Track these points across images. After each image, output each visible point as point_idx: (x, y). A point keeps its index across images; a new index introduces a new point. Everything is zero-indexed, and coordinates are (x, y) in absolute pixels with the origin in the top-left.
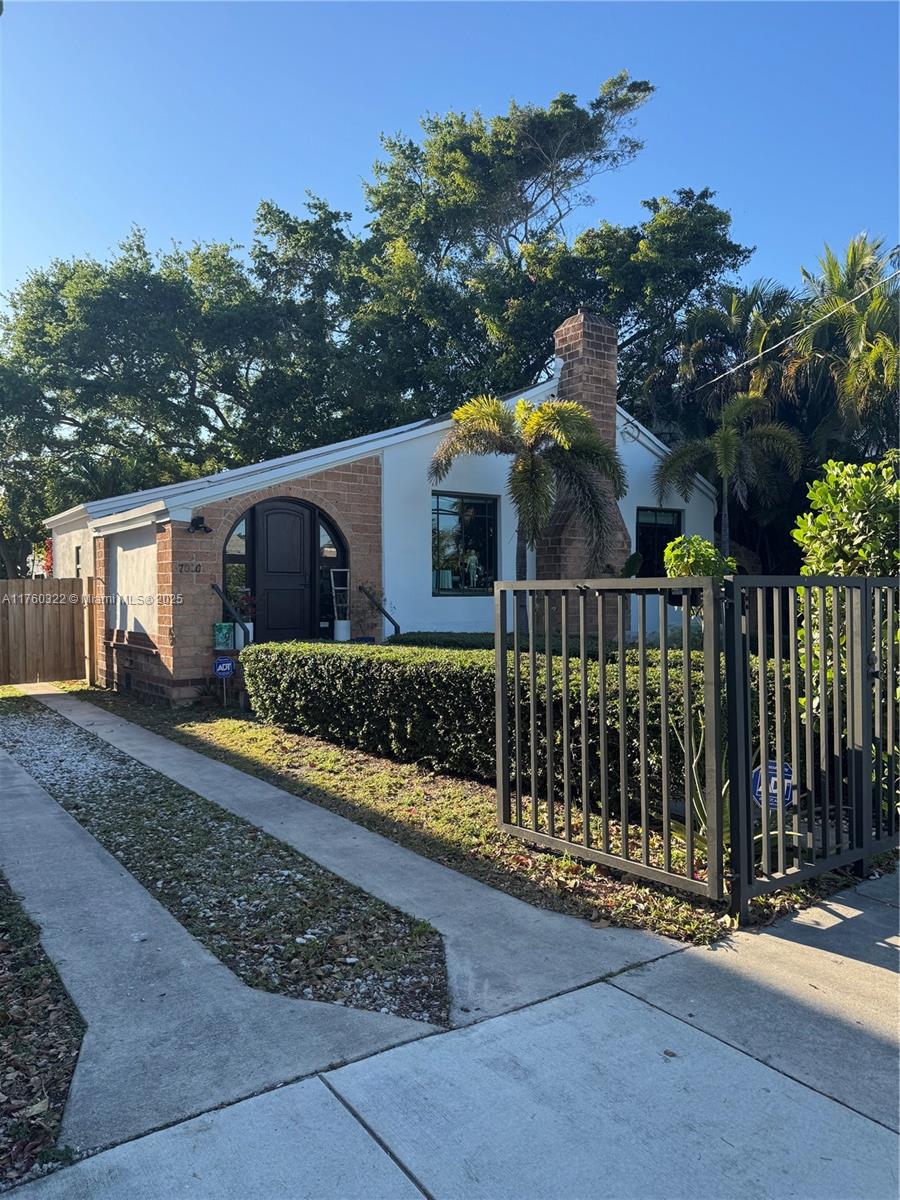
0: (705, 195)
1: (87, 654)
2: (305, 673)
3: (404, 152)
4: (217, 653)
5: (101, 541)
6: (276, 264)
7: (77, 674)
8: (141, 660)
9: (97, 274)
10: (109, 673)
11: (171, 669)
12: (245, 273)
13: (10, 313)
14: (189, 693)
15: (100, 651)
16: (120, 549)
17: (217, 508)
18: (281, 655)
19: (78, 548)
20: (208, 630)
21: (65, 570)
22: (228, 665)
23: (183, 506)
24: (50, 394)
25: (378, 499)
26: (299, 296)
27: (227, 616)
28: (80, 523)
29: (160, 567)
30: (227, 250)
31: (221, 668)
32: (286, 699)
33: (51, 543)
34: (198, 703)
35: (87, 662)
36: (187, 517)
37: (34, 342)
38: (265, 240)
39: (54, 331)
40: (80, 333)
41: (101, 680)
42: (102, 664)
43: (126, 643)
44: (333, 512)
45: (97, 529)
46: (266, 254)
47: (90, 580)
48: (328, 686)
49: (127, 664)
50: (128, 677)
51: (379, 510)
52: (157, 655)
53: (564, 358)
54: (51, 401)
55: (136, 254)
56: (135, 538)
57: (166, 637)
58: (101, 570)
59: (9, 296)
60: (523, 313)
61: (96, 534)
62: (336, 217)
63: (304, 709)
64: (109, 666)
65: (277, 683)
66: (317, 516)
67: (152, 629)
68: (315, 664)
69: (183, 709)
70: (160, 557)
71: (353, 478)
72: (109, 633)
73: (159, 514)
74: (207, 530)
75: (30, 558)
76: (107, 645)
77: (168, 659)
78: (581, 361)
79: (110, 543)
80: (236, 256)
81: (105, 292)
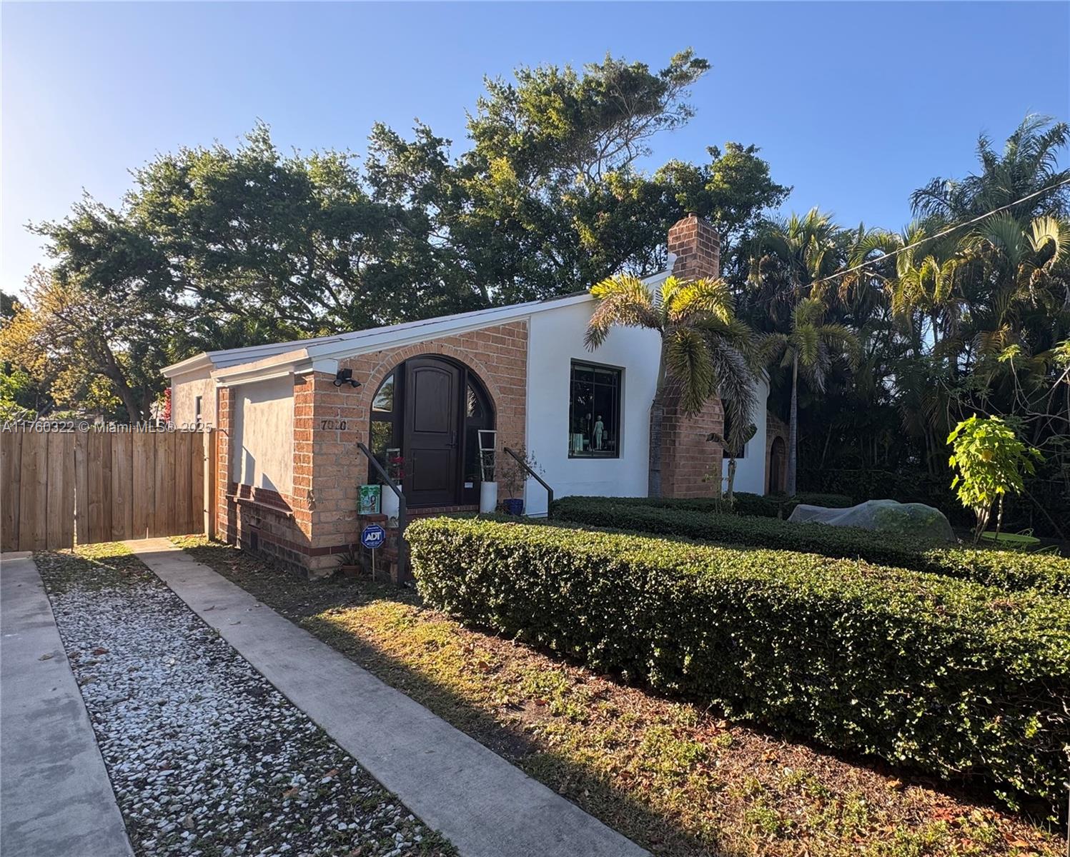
0: (751, 149)
1: (206, 507)
2: (507, 566)
3: (503, 93)
4: (362, 519)
5: (227, 392)
6: (387, 176)
7: (193, 526)
8: (271, 520)
9: (225, 159)
10: (232, 528)
11: (309, 536)
12: (360, 181)
13: (137, 189)
14: (329, 561)
15: (222, 505)
16: (247, 401)
17: (365, 360)
18: (468, 540)
19: (199, 399)
20: (352, 493)
21: (184, 419)
22: (378, 535)
23: (329, 356)
24: (174, 260)
25: (524, 363)
26: (406, 202)
27: (374, 477)
28: (202, 372)
29: (298, 423)
30: (345, 158)
31: (369, 537)
32: (472, 592)
33: (170, 393)
34: (339, 573)
35: (206, 516)
36: (333, 368)
37: (160, 213)
38: (377, 155)
39: (180, 204)
40: (206, 209)
41: (222, 534)
42: (223, 518)
43: (252, 499)
44: (482, 372)
45: (222, 380)
46: (378, 167)
47: (212, 432)
48: (545, 587)
49: (253, 523)
50: (254, 537)
51: (524, 373)
52: (292, 519)
53: (678, 253)
54: (176, 267)
55: (261, 145)
56: (267, 390)
57: (304, 500)
58: (225, 423)
59: (136, 173)
60: (612, 225)
61: (220, 385)
62: (439, 142)
63: (501, 609)
64: (232, 521)
65: (462, 572)
66: (466, 377)
67: (285, 488)
68: (524, 556)
69: (322, 580)
70: (298, 411)
71: (502, 341)
72: (232, 487)
73: (299, 364)
74: (355, 384)
75: (155, 404)
76: (230, 501)
77: (305, 524)
78: (694, 257)
79: (236, 395)
80: (352, 164)
81: (231, 175)
